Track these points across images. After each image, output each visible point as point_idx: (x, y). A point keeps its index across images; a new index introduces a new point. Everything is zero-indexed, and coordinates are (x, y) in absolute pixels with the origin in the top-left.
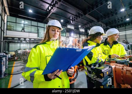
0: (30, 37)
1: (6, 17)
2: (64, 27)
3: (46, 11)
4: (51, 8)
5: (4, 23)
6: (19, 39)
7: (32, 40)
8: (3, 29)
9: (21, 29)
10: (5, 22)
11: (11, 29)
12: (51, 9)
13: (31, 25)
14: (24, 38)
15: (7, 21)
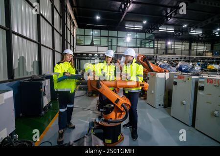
0: (99, 52)
1: (75, 30)
2: (152, 32)
3: (119, 11)
4: (125, 5)
5: (74, 38)
6: (87, 54)
7: (101, 55)
8: (72, 45)
9: (89, 43)
10: (75, 36)
11: (80, 44)
12: (125, 8)
13: (101, 36)
14: (92, 54)
15: (76, 35)
